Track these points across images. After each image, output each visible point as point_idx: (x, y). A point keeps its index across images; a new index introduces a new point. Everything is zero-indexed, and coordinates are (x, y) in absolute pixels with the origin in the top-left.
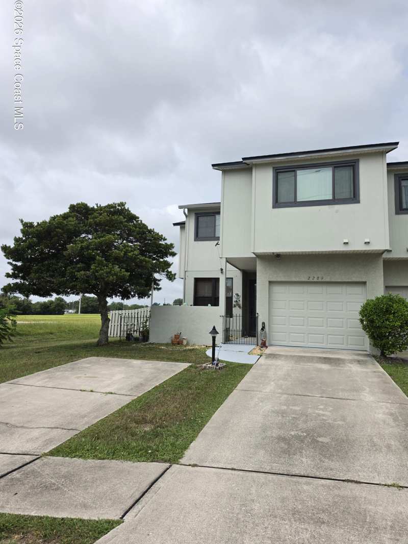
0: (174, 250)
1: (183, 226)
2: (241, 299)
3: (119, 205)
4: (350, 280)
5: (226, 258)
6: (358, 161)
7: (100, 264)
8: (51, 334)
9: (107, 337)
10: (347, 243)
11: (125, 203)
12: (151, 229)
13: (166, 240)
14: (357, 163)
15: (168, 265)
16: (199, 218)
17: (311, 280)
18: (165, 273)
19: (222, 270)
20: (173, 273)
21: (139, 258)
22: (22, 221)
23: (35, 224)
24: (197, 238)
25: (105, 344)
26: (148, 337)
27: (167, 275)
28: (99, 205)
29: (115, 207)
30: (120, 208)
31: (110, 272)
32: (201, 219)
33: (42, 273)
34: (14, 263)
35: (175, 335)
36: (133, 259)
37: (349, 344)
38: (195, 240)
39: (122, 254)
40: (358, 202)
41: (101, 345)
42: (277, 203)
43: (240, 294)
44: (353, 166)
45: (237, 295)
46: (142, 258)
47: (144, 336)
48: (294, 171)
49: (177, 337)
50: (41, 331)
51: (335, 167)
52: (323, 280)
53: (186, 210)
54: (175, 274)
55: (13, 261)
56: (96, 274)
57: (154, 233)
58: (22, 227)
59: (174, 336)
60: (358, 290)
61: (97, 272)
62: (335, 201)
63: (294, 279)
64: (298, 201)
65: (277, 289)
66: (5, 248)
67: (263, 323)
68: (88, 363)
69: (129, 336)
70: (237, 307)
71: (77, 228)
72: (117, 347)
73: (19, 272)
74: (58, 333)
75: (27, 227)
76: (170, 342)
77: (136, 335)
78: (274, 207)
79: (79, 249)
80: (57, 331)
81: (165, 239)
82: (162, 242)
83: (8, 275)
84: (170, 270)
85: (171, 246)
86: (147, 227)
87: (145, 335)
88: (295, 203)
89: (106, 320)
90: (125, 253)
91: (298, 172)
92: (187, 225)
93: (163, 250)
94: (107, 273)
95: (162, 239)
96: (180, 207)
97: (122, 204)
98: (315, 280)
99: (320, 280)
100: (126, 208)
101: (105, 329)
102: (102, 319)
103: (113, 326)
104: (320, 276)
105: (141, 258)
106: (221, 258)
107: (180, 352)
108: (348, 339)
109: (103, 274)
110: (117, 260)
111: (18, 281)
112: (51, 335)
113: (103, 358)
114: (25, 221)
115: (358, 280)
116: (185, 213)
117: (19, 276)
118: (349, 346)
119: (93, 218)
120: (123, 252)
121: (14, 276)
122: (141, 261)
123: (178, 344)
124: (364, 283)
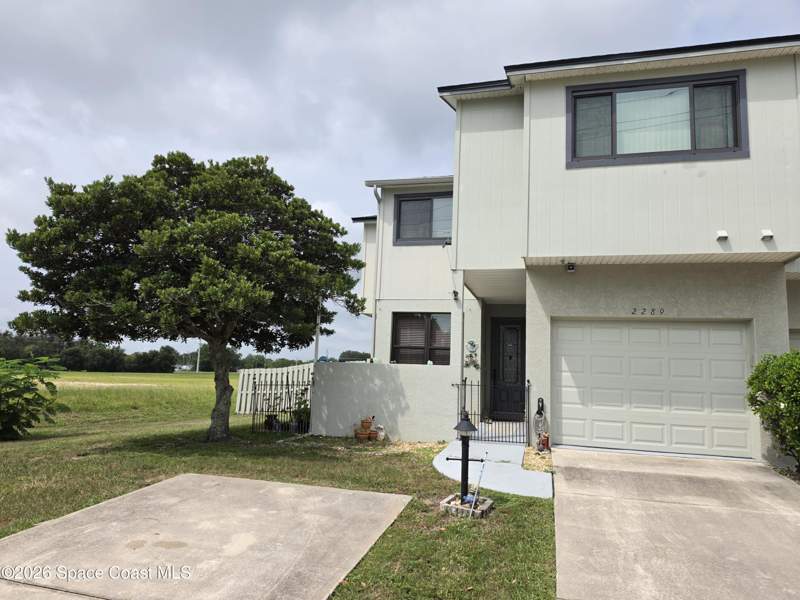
0: (358, 257)
1: (372, 222)
2: (479, 352)
3: (254, 162)
4: (719, 317)
5: (464, 271)
6: (744, 72)
7: (211, 271)
8: (135, 408)
9: (228, 423)
10: (726, 238)
11: (267, 158)
12: (316, 211)
13: (346, 233)
14: (741, 77)
15: (351, 283)
16: (403, 203)
17: (638, 315)
18: (343, 298)
19: (456, 293)
20: (359, 297)
21: (292, 263)
22: (50, 182)
23: (79, 190)
24: (399, 239)
25: (223, 438)
26: (308, 423)
27: (347, 302)
28: (214, 164)
29: (247, 165)
30: (255, 168)
31: (230, 290)
32: (405, 206)
33: (88, 291)
34: (35, 269)
35: (363, 422)
36: (281, 265)
37: (716, 443)
38: (395, 244)
39: (257, 253)
40: (747, 155)
41: (212, 441)
42: (576, 157)
43: (478, 342)
44: (733, 84)
45: (472, 344)
46: (301, 263)
47: (300, 422)
48: (611, 94)
49: (366, 424)
50: (116, 404)
51: (695, 86)
52: (663, 316)
53: (379, 190)
54: (364, 300)
55: (33, 265)
56: (202, 293)
57: (322, 218)
58: (49, 195)
59: (360, 423)
60: (732, 336)
61: (204, 290)
62: (696, 153)
63: (604, 314)
64: (618, 153)
65: (568, 333)
66: (13, 238)
67: (541, 401)
68: (173, 494)
69: (271, 420)
70: (472, 368)
71: (165, 201)
72: (245, 444)
73: (49, 290)
74: (147, 406)
75: (60, 194)
76: (351, 434)
77: (284, 418)
78: (569, 166)
79: (165, 239)
80: (145, 404)
81: (344, 233)
82: (339, 240)
83: (24, 296)
84: (353, 292)
85: (355, 248)
86: (310, 207)
87: (302, 419)
88: (614, 158)
89: (224, 390)
90: (264, 253)
91: (618, 95)
92: (379, 222)
93: (339, 255)
94: (224, 292)
95: (338, 231)
96: (370, 184)
97: (260, 161)
98: (648, 315)
99: (657, 315)
100: (269, 168)
101: (222, 408)
102: (216, 387)
103: (244, 395)
104: (657, 307)
105: (296, 263)
106: (454, 270)
107: (378, 461)
108: (712, 434)
109: (215, 294)
110: (249, 266)
111: (48, 308)
112: (134, 410)
113: (211, 476)
114: (57, 181)
115: (735, 316)
116: (376, 194)
117: (48, 299)
118: (715, 448)
119: (200, 183)
120: (260, 249)
121: (37, 297)
122: (299, 270)
123: (369, 439)
124: (746, 323)
